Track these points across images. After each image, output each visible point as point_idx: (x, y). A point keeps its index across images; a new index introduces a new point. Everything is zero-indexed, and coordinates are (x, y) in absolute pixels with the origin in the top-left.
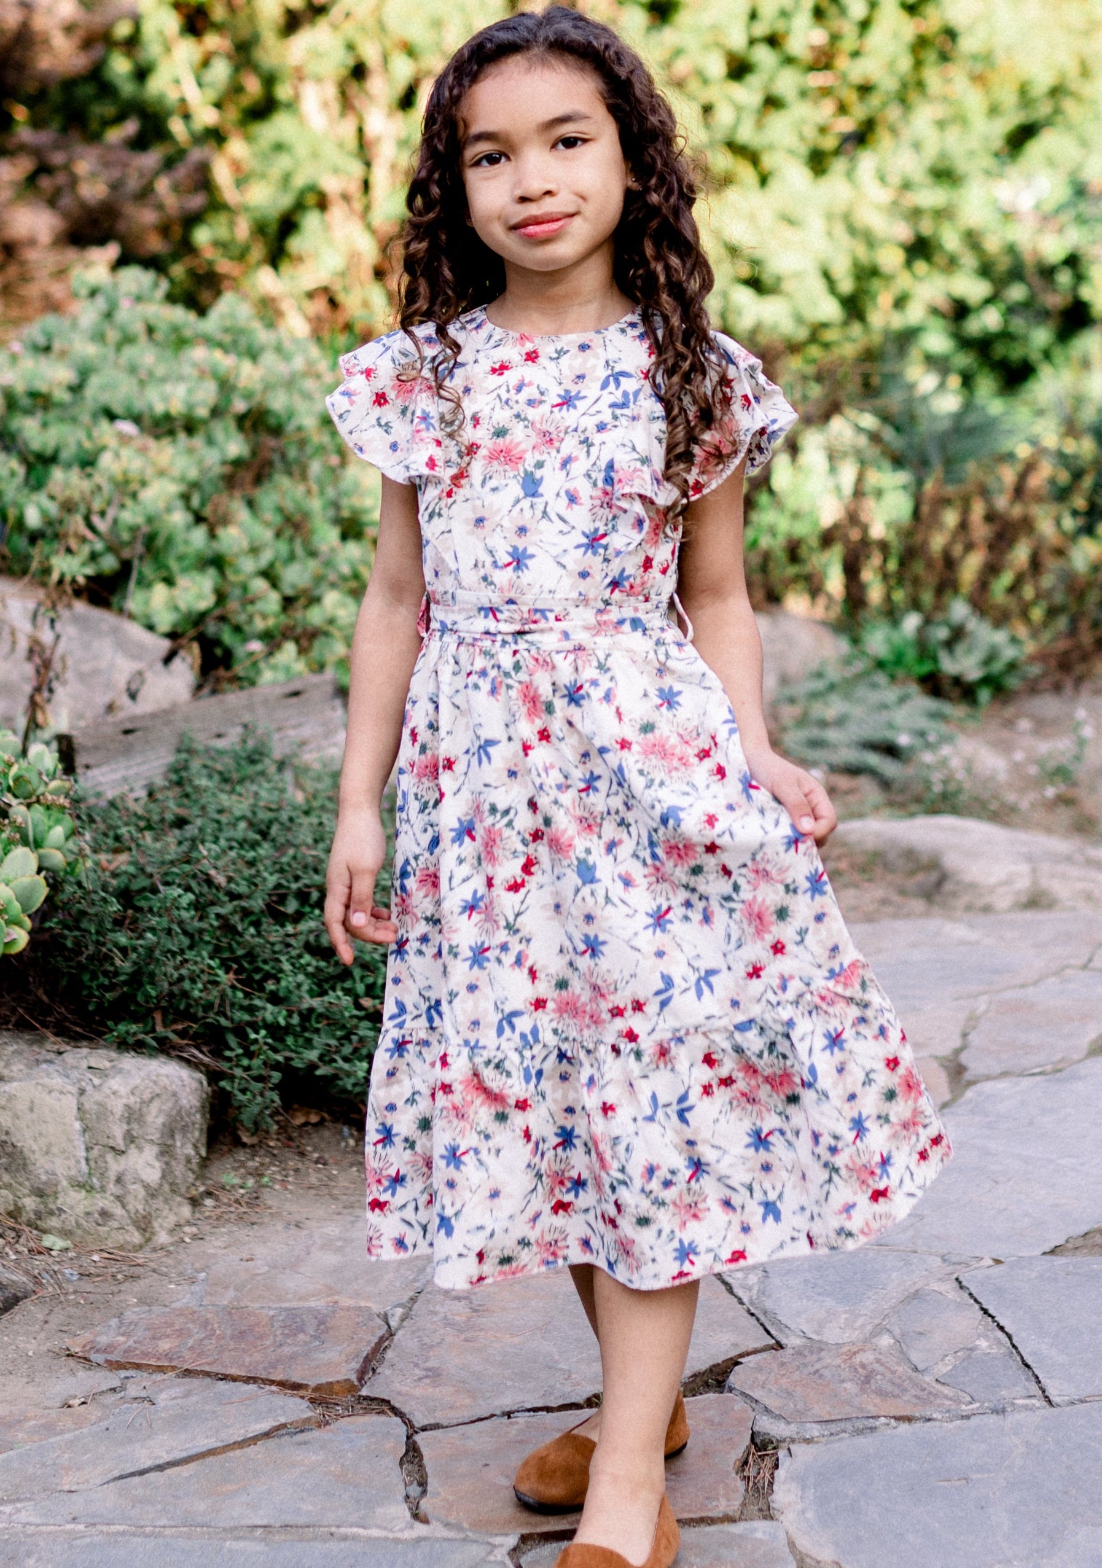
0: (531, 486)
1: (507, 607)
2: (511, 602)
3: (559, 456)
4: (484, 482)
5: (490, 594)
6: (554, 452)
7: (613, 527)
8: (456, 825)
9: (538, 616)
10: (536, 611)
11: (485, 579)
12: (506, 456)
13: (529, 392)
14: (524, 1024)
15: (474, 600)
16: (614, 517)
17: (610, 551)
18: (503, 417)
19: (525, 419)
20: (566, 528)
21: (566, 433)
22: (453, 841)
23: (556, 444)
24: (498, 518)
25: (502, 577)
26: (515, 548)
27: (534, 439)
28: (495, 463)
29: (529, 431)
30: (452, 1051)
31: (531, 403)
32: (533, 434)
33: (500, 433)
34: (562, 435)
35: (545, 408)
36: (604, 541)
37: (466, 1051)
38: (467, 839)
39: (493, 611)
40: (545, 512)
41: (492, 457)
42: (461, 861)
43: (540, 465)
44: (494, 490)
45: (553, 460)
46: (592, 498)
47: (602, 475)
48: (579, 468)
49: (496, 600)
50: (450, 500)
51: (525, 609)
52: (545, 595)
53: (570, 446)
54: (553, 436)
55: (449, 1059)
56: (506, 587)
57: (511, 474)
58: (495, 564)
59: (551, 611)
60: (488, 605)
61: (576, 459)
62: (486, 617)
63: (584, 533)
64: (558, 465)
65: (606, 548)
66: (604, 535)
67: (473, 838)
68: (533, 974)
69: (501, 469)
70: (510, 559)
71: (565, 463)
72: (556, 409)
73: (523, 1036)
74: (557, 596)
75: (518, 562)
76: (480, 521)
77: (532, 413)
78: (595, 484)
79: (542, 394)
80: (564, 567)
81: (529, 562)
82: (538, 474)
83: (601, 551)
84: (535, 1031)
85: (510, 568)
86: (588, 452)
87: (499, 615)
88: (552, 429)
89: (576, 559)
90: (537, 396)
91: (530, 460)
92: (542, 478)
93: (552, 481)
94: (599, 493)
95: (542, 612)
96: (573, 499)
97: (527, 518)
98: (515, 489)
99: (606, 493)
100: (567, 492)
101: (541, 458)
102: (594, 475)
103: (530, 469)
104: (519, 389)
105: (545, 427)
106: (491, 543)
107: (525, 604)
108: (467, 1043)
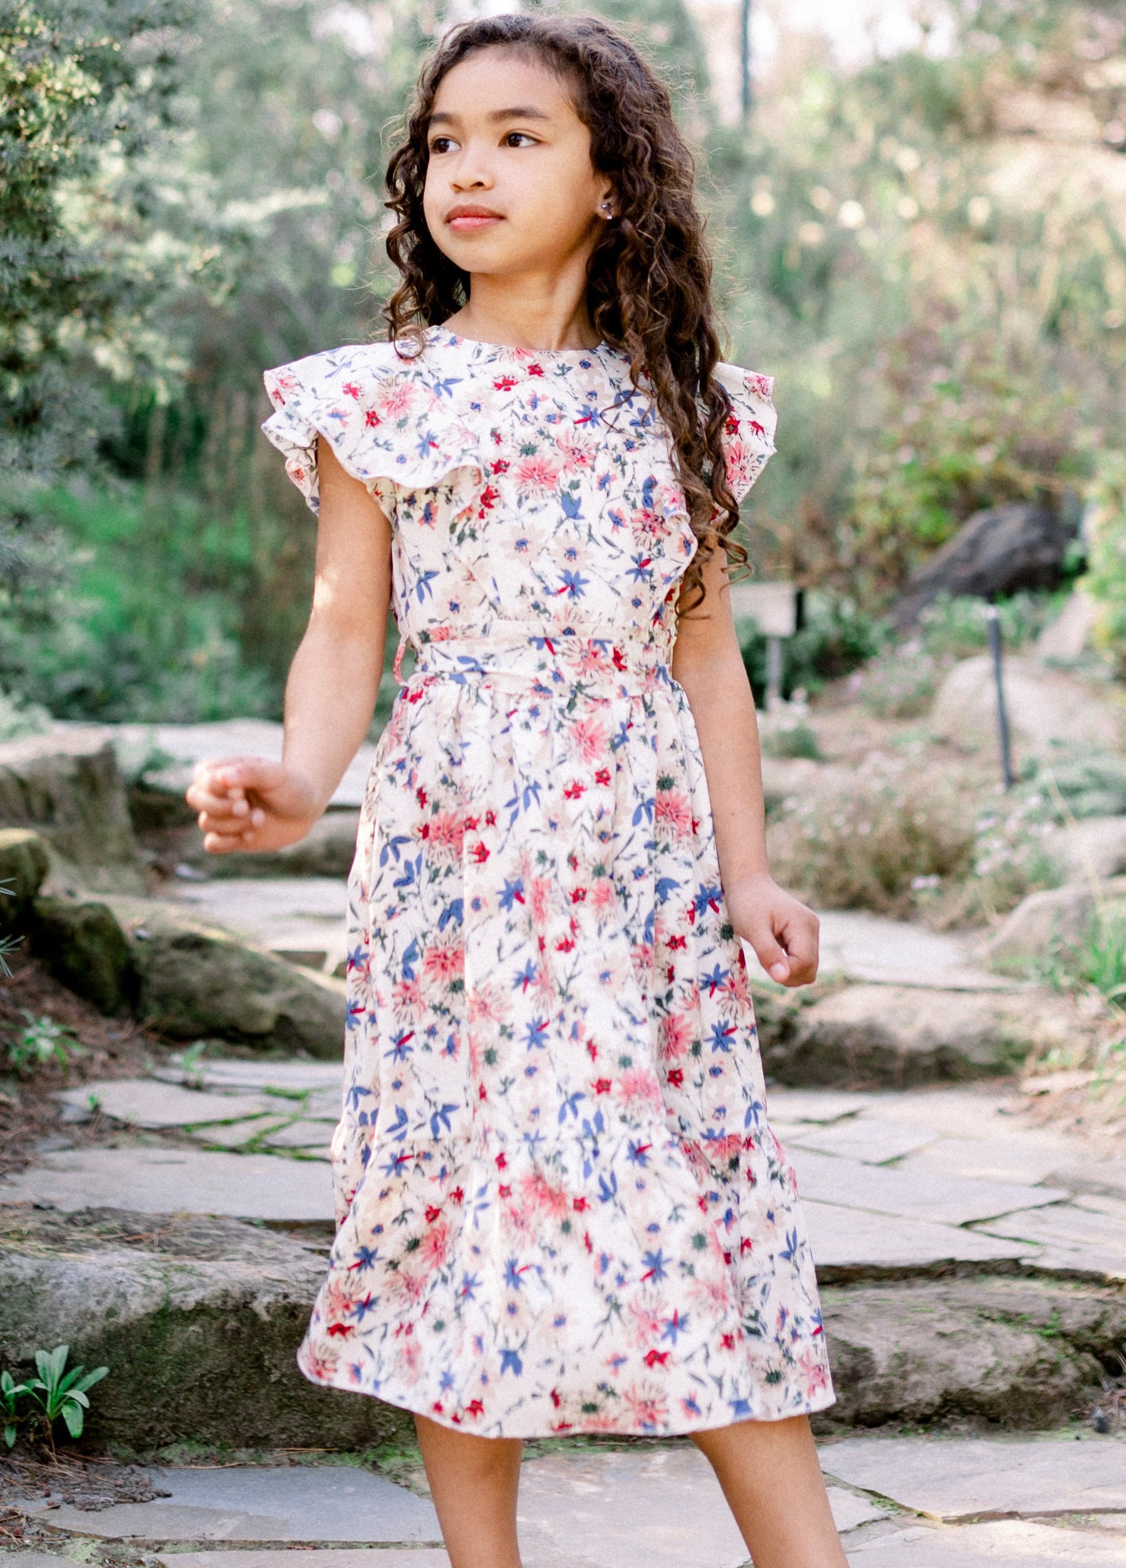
0: (572, 508)
1: (564, 638)
2: (569, 632)
3: (595, 475)
4: (520, 502)
5: (544, 622)
6: (588, 471)
7: (659, 552)
8: (503, 887)
9: (597, 648)
10: (596, 642)
11: (536, 606)
12: (540, 475)
13: (546, 407)
14: (587, 1109)
15: (525, 631)
16: (659, 542)
17: (656, 575)
18: (526, 433)
19: (548, 437)
20: (615, 553)
21: (597, 450)
22: (501, 905)
23: (590, 462)
24: (542, 541)
25: (557, 604)
26: (567, 572)
27: (562, 458)
28: (530, 481)
29: (556, 449)
30: (510, 1149)
31: (550, 419)
32: (561, 453)
33: (528, 450)
34: (593, 452)
35: (567, 424)
36: (648, 567)
37: (525, 1146)
38: (516, 903)
39: (548, 642)
40: (590, 535)
41: (527, 474)
42: (510, 928)
43: (575, 485)
44: (533, 510)
45: (588, 480)
46: (632, 521)
47: (641, 495)
48: (617, 487)
49: (553, 630)
50: (483, 522)
51: (585, 640)
52: (604, 623)
53: (604, 464)
54: (584, 453)
55: (507, 1158)
56: (562, 615)
57: (549, 493)
58: (546, 589)
59: (610, 642)
60: (541, 635)
61: (615, 478)
62: (539, 648)
63: (633, 558)
64: (595, 485)
65: (651, 574)
66: (648, 561)
67: (522, 901)
68: (592, 1049)
69: (537, 488)
70: (562, 585)
71: (603, 482)
72: (580, 426)
73: (586, 1123)
74: (616, 624)
75: (573, 588)
76: (521, 544)
77: (554, 430)
78: (634, 506)
79: (560, 408)
80: (619, 594)
81: (583, 587)
82: (575, 494)
83: (647, 577)
84: (599, 1119)
85: (565, 594)
86: (623, 471)
87: (555, 647)
88: (580, 446)
89: (629, 586)
90: (556, 410)
91: (565, 479)
92: (580, 500)
93: (592, 502)
94: (640, 516)
95: (601, 643)
96: (617, 521)
97: (574, 539)
98: (556, 510)
99: (647, 516)
100: (610, 514)
101: (575, 479)
102: (632, 496)
103: (566, 489)
104: (534, 404)
105: (571, 444)
106: (537, 567)
107: (585, 634)
108: (527, 1136)
